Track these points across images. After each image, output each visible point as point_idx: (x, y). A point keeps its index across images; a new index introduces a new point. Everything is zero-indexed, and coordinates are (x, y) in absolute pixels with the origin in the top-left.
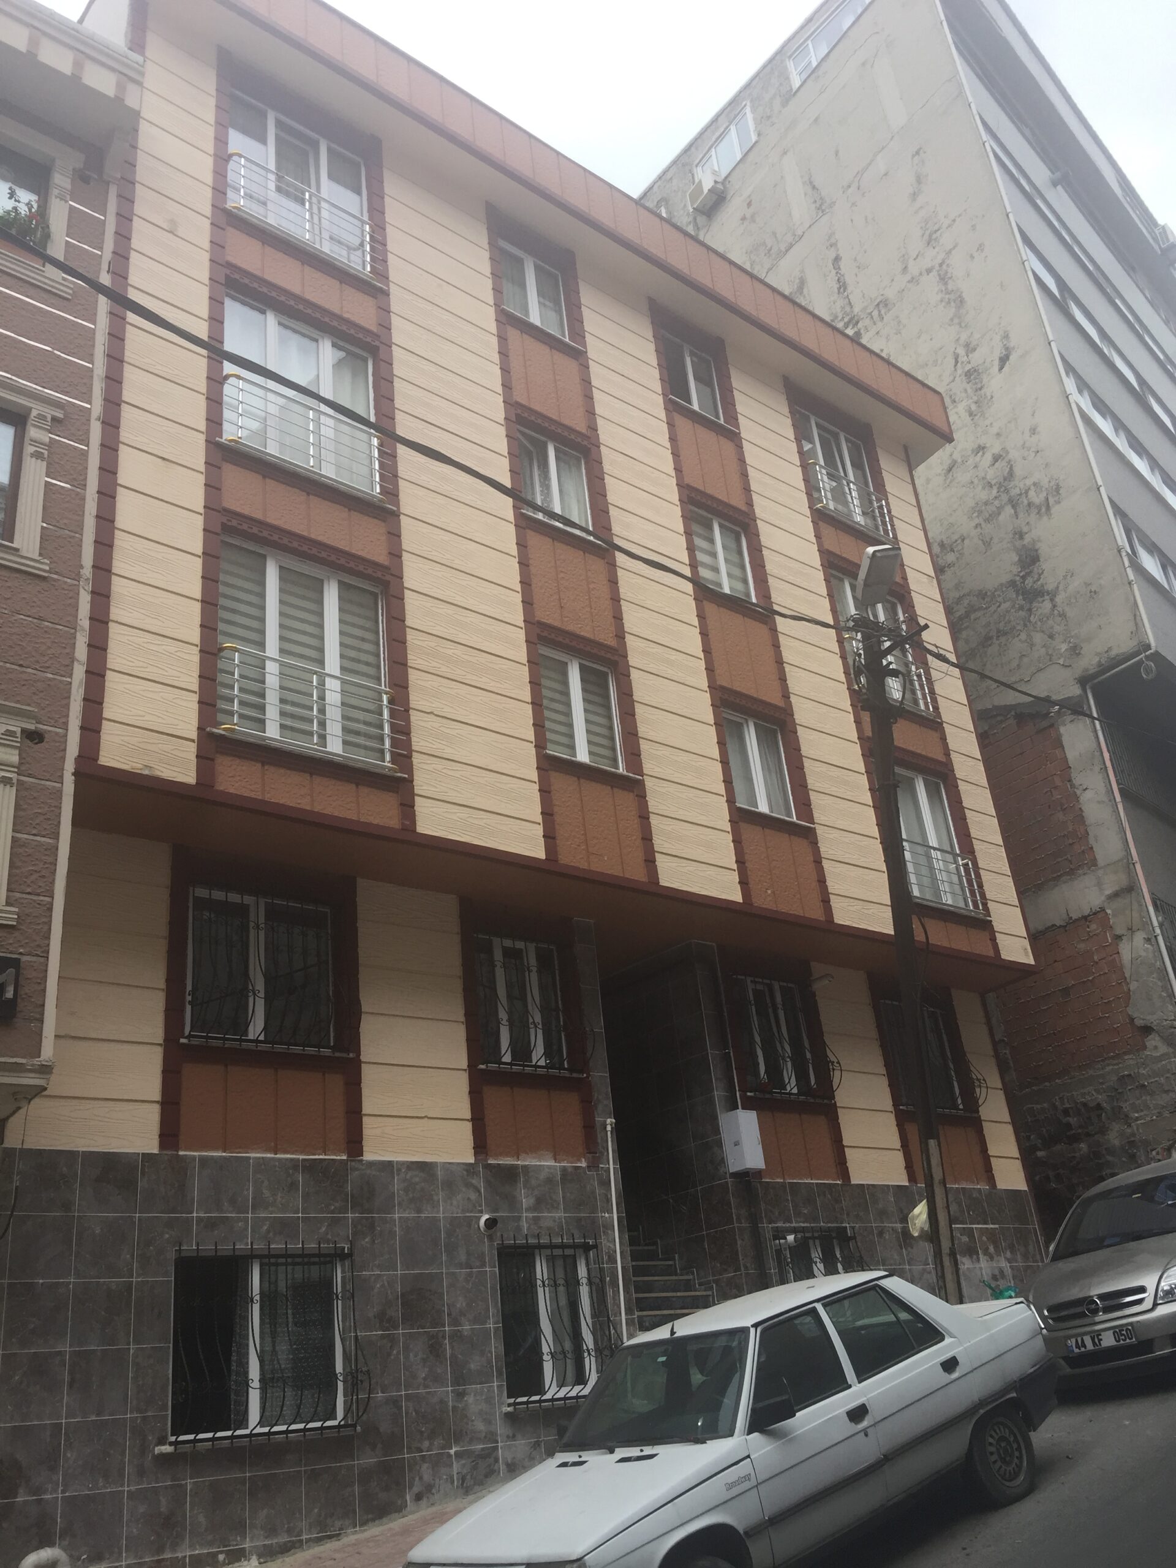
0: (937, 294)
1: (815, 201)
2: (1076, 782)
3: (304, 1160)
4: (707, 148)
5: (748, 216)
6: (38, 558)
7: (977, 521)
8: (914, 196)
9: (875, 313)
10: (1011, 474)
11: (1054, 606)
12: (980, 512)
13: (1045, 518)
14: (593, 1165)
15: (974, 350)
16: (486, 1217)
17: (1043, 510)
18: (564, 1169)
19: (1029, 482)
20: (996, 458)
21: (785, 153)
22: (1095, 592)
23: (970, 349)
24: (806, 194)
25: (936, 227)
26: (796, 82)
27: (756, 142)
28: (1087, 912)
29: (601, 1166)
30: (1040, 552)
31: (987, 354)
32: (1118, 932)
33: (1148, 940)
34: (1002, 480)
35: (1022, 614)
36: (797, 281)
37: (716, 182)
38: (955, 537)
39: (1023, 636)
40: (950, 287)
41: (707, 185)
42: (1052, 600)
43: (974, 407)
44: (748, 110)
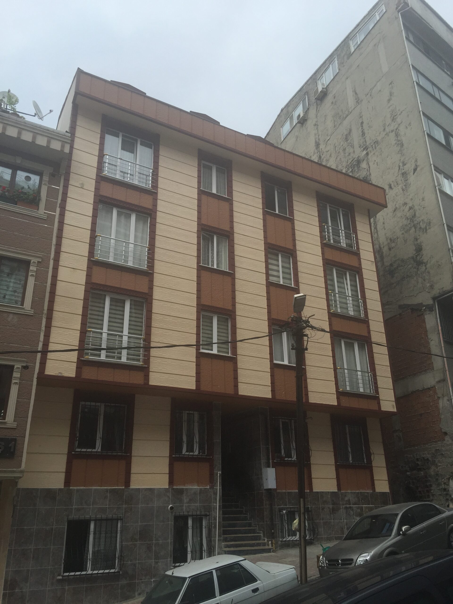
0: (395, 140)
1: (356, 99)
2: (429, 337)
3: (110, 489)
4: (322, 73)
5: (334, 102)
6: (30, 310)
7: (403, 232)
8: (389, 100)
9: (374, 146)
10: (414, 216)
11: (426, 268)
12: (404, 229)
13: (425, 234)
14: (212, 487)
15: (405, 165)
16: (171, 506)
17: (425, 231)
18: (201, 489)
19: (420, 219)
20: (410, 208)
21: (347, 78)
22: (440, 265)
23: (404, 164)
24: (353, 96)
25: (395, 114)
26: (352, 50)
27: (338, 73)
28: (429, 387)
29: (215, 488)
30: (422, 247)
31: (409, 167)
32: (439, 396)
33: (448, 400)
34: (411, 217)
35: (415, 270)
36: (349, 130)
37: (323, 88)
38: (396, 237)
39: (415, 279)
40: (399, 138)
41: (320, 89)
42: (425, 266)
43: (404, 187)
44: (336, 59)
